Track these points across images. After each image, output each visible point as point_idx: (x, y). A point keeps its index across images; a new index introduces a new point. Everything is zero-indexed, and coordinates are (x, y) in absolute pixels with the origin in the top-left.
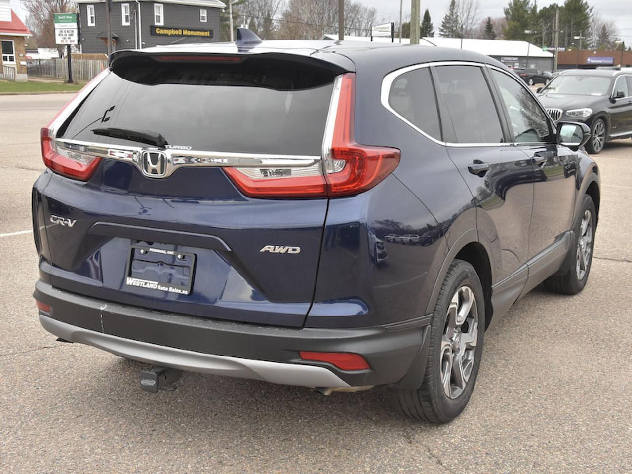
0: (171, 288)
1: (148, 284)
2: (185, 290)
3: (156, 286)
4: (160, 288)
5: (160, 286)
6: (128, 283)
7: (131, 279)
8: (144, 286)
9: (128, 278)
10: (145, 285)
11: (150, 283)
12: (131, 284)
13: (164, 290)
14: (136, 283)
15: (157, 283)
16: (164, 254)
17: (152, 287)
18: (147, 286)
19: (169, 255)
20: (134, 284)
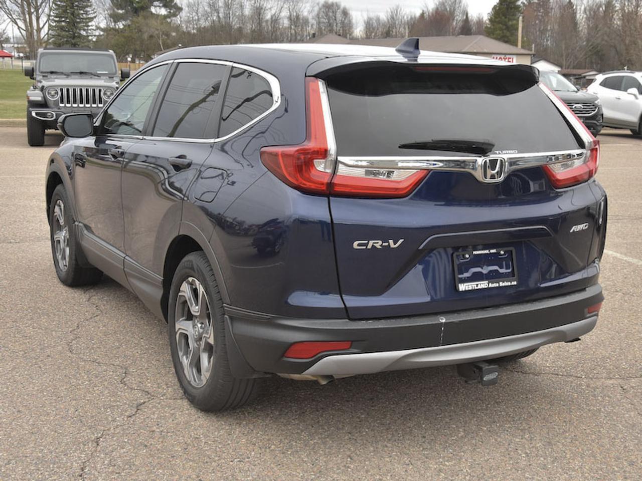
0: (501, 283)
1: (479, 285)
2: (514, 281)
3: (487, 285)
4: (491, 285)
5: (490, 284)
6: (461, 290)
7: (462, 285)
8: (476, 288)
9: (460, 285)
10: (477, 286)
11: (480, 284)
12: (464, 290)
13: (495, 286)
14: (469, 288)
15: (487, 282)
16: (487, 254)
17: (484, 287)
18: (479, 287)
19: (492, 253)
20: (467, 289)
